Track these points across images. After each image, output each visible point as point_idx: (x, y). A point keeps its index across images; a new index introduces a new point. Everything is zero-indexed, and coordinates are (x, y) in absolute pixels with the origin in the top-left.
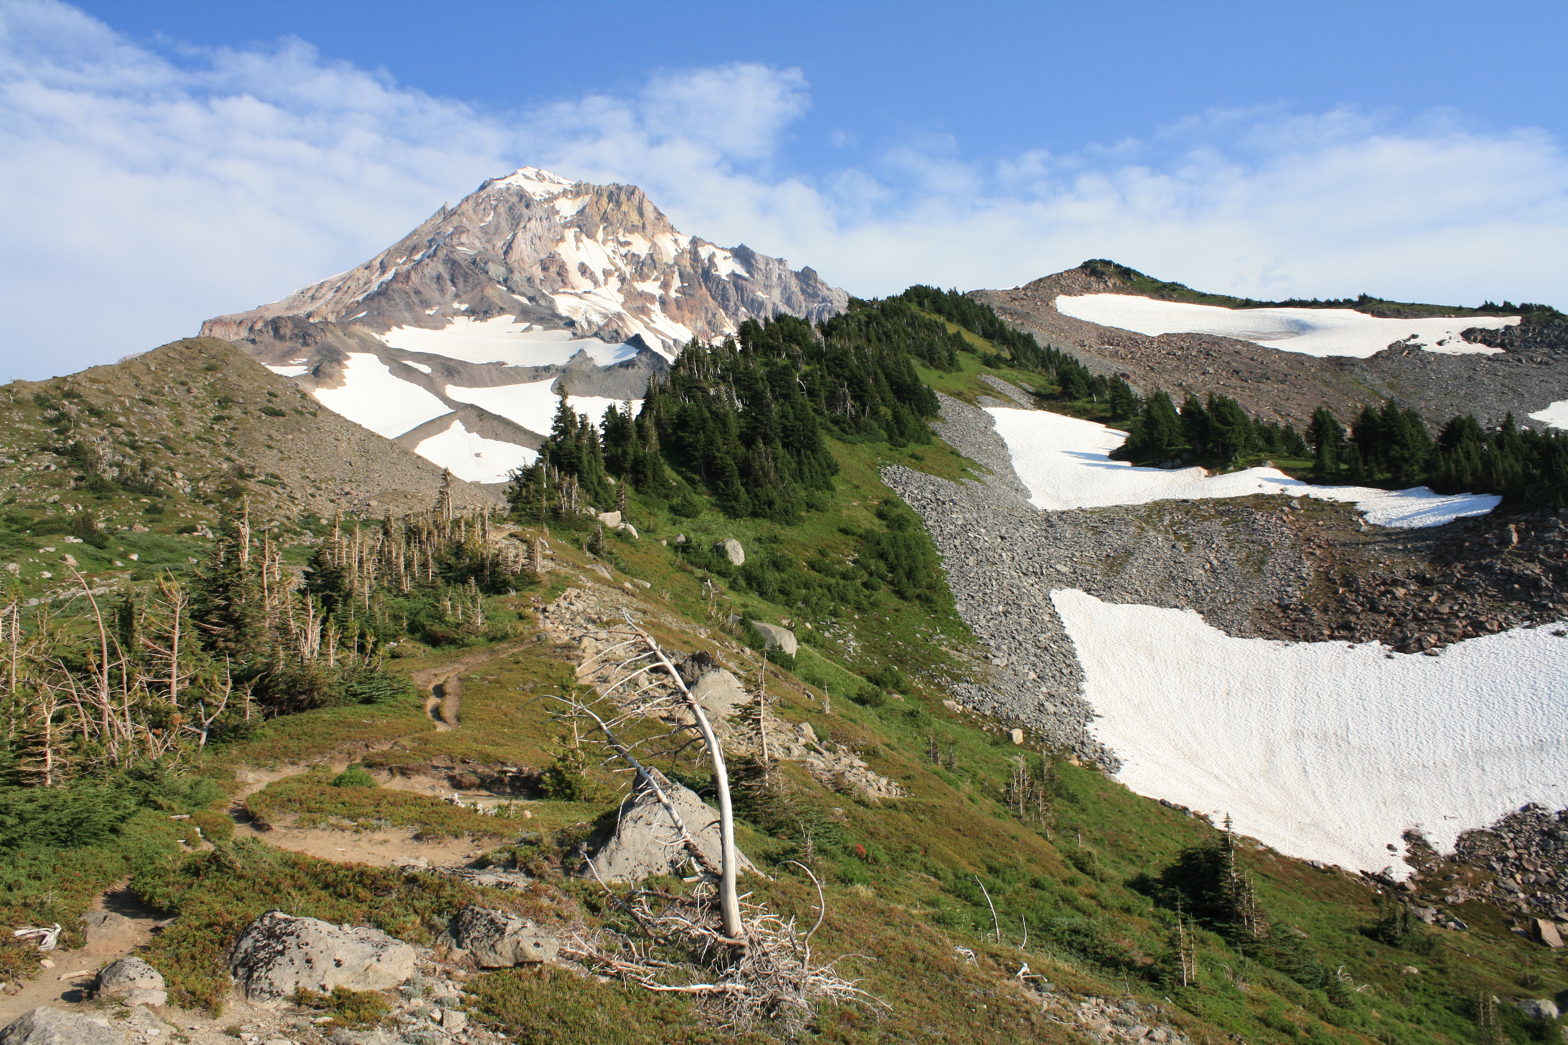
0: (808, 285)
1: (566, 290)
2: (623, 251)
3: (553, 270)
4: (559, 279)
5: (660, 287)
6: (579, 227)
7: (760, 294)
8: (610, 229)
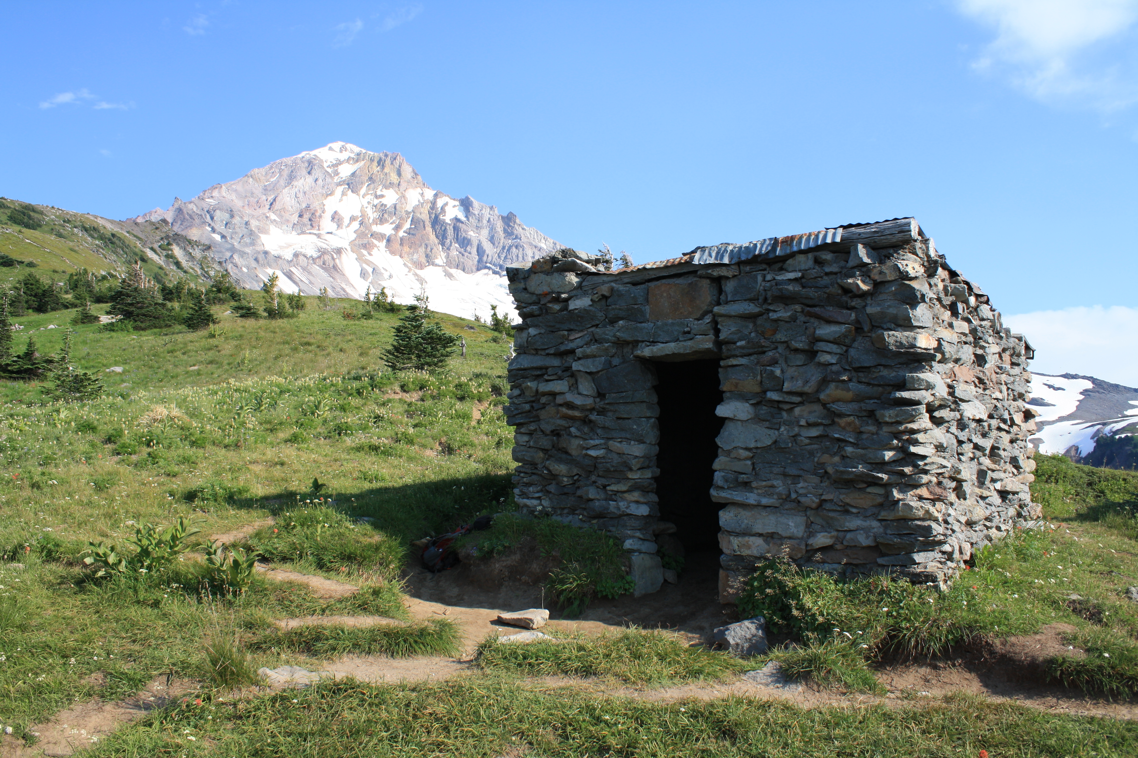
0: (509, 226)
1: (311, 231)
2: (376, 202)
3: (307, 216)
4: (309, 223)
5: (393, 229)
6: (348, 184)
7: (471, 233)
8: (372, 186)
